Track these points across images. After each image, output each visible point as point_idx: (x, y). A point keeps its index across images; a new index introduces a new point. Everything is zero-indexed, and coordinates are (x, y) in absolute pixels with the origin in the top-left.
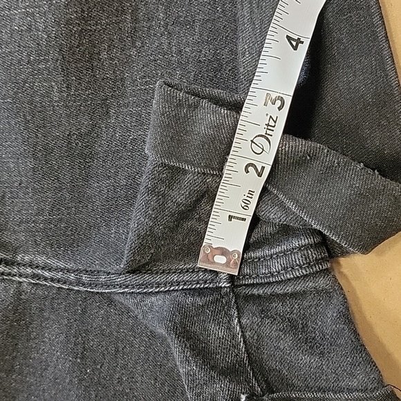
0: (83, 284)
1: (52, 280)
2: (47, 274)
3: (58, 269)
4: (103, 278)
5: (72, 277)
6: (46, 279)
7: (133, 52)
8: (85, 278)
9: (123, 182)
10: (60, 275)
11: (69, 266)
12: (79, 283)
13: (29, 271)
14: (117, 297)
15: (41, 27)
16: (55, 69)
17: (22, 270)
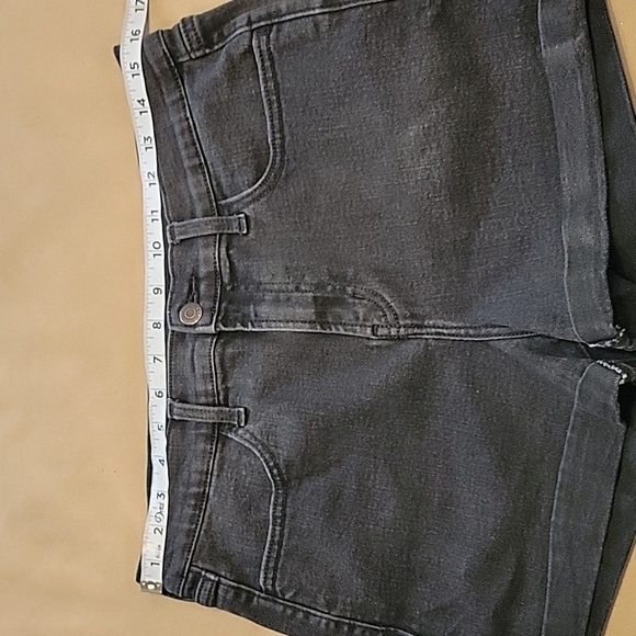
0: (470, 336)
1: (449, 335)
2: (445, 331)
3: (452, 328)
4: (483, 331)
5: (462, 331)
6: (444, 335)
7: (493, 185)
8: (471, 332)
9: (492, 266)
10: (454, 331)
11: (460, 325)
12: (467, 335)
13: (433, 330)
14: (492, 343)
15: (436, 176)
16: (446, 200)
17: (429, 330)
